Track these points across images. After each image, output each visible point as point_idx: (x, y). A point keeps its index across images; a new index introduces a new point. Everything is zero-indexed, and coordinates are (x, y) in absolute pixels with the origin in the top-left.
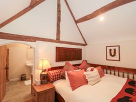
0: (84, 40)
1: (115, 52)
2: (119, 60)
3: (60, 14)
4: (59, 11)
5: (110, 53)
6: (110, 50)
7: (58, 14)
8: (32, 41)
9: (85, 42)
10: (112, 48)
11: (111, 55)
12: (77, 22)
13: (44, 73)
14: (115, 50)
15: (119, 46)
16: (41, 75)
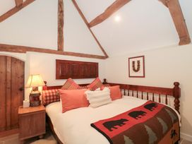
0: (103, 51)
1: (139, 66)
2: (144, 77)
3: (63, 15)
4: (61, 12)
5: (134, 66)
6: (134, 62)
7: (59, 15)
8: (20, 52)
9: (105, 53)
10: (136, 60)
11: (134, 70)
12: (89, 26)
13: (34, 93)
14: (139, 62)
15: (143, 57)
16: (31, 95)
